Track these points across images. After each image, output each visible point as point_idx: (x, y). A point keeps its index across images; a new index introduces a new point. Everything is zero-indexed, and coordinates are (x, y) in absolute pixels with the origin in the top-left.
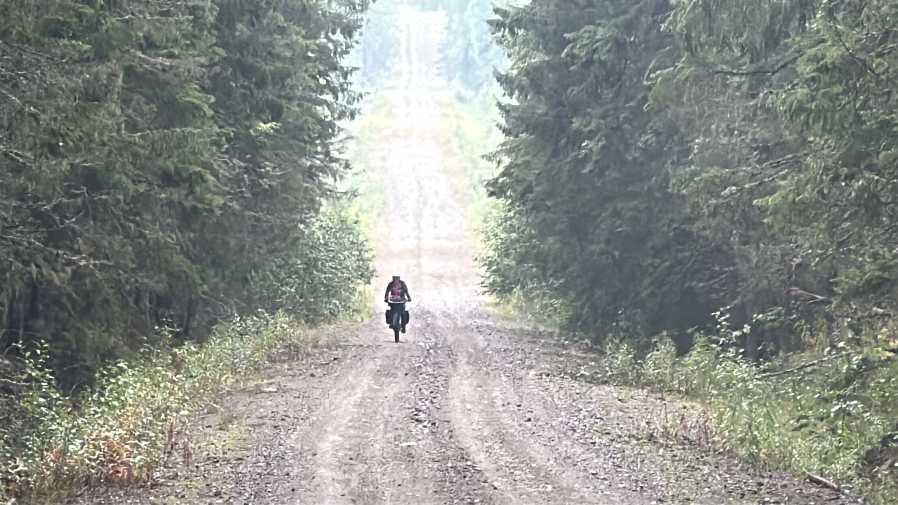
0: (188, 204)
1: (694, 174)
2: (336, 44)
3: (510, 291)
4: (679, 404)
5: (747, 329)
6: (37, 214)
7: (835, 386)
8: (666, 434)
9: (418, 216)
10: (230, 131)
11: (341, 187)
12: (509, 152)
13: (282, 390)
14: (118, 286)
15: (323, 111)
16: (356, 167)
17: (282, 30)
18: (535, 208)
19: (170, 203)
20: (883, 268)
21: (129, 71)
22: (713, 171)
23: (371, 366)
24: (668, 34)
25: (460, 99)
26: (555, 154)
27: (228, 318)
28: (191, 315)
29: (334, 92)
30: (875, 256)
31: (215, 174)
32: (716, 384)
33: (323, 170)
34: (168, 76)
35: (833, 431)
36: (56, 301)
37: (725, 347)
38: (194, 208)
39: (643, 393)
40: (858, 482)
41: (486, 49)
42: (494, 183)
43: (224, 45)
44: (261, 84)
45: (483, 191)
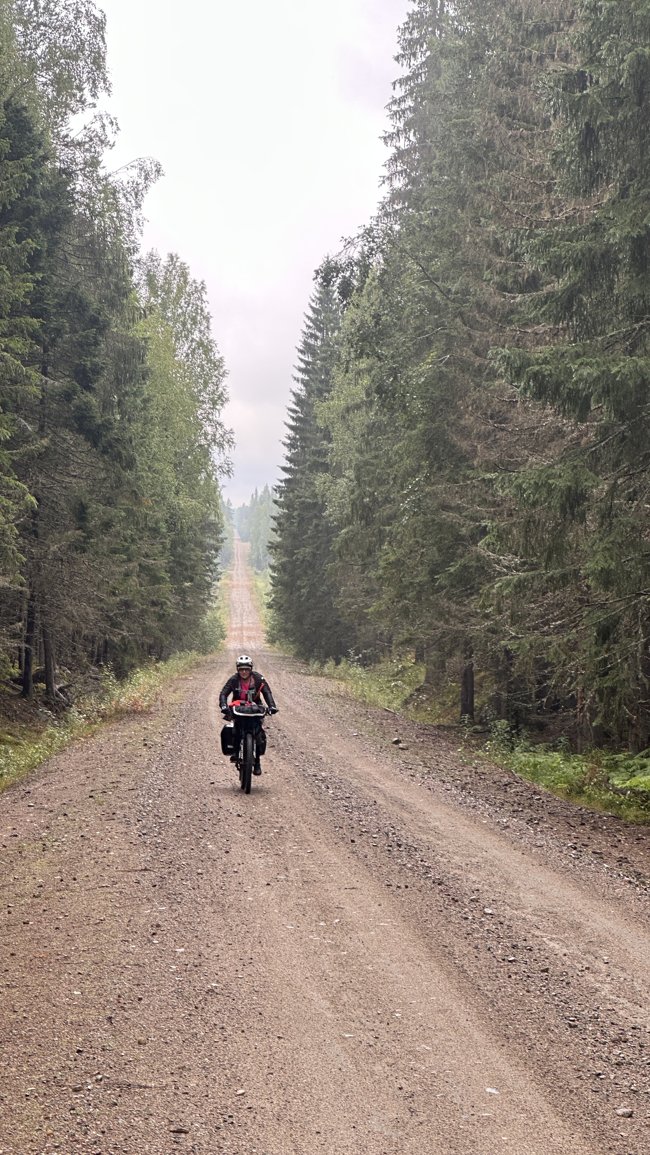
0: (161, 612)
1: (342, 601)
2: (212, 554)
3: (275, 642)
4: (337, 683)
5: (360, 656)
6: (108, 616)
7: (393, 676)
8: (333, 693)
9: (242, 615)
10: (175, 586)
11: (214, 606)
12: (275, 593)
13: (195, 678)
14: (136, 641)
15: (208, 579)
16: (220, 598)
17: (193, 550)
18: (284, 613)
19: (155, 612)
20: (411, 634)
21: (140, 565)
22: (349, 600)
23: (226, 670)
24: (332, 551)
25: (256, 574)
26: (291, 593)
27: (175, 653)
28: (162, 651)
29: (212, 571)
30: (408, 630)
31: (170, 601)
32: (350, 675)
33: (208, 599)
34: (154, 567)
35: (392, 692)
36: (115, 648)
37: (353, 662)
38: (164, 614)
39: (323, 679)
40: (402, 710)
41: (265, 556)
42: (269, 604)
43: (173, 555)
44: (186, 570)
45: (265, 607)
